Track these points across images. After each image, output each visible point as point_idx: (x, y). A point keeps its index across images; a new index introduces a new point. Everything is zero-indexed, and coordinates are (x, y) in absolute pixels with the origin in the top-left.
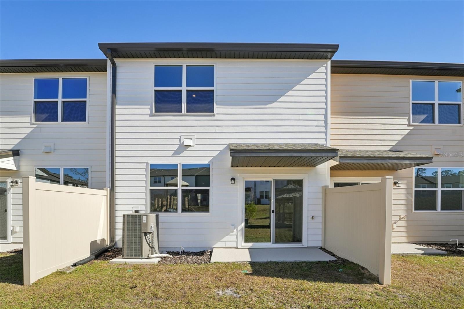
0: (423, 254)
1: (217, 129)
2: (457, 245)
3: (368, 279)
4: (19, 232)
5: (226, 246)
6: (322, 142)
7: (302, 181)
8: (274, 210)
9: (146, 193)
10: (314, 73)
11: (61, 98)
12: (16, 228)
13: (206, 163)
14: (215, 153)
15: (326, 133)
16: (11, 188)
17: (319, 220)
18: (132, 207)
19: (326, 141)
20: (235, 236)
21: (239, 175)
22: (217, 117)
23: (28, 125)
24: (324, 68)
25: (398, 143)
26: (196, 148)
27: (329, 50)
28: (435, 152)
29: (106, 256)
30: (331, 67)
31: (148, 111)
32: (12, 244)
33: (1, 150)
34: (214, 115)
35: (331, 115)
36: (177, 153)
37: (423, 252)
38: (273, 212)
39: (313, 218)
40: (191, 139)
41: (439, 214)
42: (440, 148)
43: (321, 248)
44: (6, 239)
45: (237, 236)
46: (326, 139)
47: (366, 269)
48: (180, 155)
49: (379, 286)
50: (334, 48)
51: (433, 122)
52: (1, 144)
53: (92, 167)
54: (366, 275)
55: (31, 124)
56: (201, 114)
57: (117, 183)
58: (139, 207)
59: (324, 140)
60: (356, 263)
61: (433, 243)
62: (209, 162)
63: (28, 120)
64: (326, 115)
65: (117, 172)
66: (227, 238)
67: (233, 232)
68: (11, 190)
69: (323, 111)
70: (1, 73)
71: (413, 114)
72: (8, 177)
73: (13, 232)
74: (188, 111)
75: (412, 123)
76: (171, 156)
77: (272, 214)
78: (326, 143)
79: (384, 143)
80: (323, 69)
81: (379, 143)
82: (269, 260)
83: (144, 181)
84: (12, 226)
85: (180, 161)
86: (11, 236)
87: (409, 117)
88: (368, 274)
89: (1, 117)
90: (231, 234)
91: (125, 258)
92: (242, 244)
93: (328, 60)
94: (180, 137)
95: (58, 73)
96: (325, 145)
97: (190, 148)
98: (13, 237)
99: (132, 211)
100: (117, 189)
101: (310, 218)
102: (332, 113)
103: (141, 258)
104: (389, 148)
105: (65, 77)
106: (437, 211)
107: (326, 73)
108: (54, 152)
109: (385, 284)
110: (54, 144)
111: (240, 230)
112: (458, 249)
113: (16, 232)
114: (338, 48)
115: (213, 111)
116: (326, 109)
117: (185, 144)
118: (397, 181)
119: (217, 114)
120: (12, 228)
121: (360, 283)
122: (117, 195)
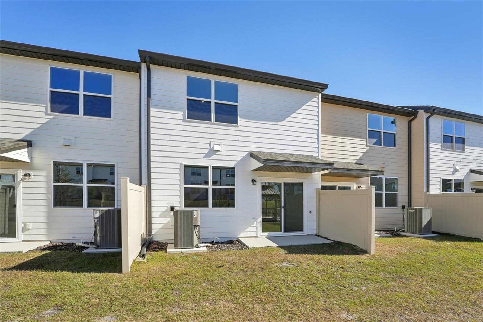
0: (380, 237)
1: (241, 139)
2: (395, 231)
3: (361, 252)
4: (32, 229)
5: (248, 236)
6: (316, 155)
7: (303, 184)
8: (284, 206)
9: (180, 191)
10: (310, 102)
11: (83, 91)
12: (29, 224)
13: (232, 166)
14: (239, 159)
15: (318, 148)
16: (21, 181)
17: (314, 214)
18: (167, 203)
19: (319, 154)
20: (255, 227)
21: (257, 177)
22: (240, 128)
23: (43, 115)
24: (317, 98)
25: (360, 158)
26: (223, 153)
27: (320, 87)
28: (382, 166)
29: (154, 248)
30: (321, 98)
31: (181, 117)
32: (23, 242)
33: (1, 138)
34: (238, 127)
35: (322, 134)
36: (207, 156)
37: (379, 236)
38: (283, 208)
39: (310, 212)
40: (219, 145)
41: (384, 209)
42: (384, 163)
43: (316, 235)
44: (16, 238)
45: (257, 227)
46: (318, 153)
47: (357, 246)
48: (210, 158)
49: (369, 255)
50: (325, 86)
51: (380, 145)
52: (1, 132)
53: (118, 163)
54: (359, 250)
55: (46, 114)
56: (227, 125)
57: (152, 181)
58: (174, 203)
59: (317, 153)
60: (348, 243)
61: (381, 230)
62: (235, 165)
63: (43, 109)
64: (318, 135)
65: (152, 170)
66: (249, 229)
67: (254, 224)
68: (22, 183)
69: (316, 132)
70: (1, 53)
71: (369, 138)
72: (17, 170)
73: (24, 229)
74: (216, 120)
75: (368, 144)
76: (202, 158)
77: (282, 209)
78: (318, 156)
79: (352, 157)
80: (315, 99)
81: (349, 157)
82: (290, 245)
83: (179, 180)
84: (23, 223)
85: (210, 163)
86: (22, 234)
87: (367, 140)
88: (360, 249)
89: (1, 102)
90: (252, 225)
91: (178, 248)
92: (260, 234)
93: (319, 93)
94: (210, 142)
95: (78, 65)
96: (317, 157)
97: (218, 153)
98: (25, 234)
99: (168, 207)
100: (153, 187)
101: (309, 212)
102: (322, 133)
103: (192, 247)
104: (355, 161)
105: (86, 70)
106: (383, 207)
107: (318, 103)
108: (75, 145)
109: (372, 254)
110: (75, 138)
111: (259, 222)
112: (397, 233)
113: (29, 229)
114: (328, 87)
115: (237, 124)
116: (318, 130)
117: (215, 149)
118: (360, 185)
119: (240, 126)
120: (22, 225)
121: (358, 254)
122: (153, 192)
